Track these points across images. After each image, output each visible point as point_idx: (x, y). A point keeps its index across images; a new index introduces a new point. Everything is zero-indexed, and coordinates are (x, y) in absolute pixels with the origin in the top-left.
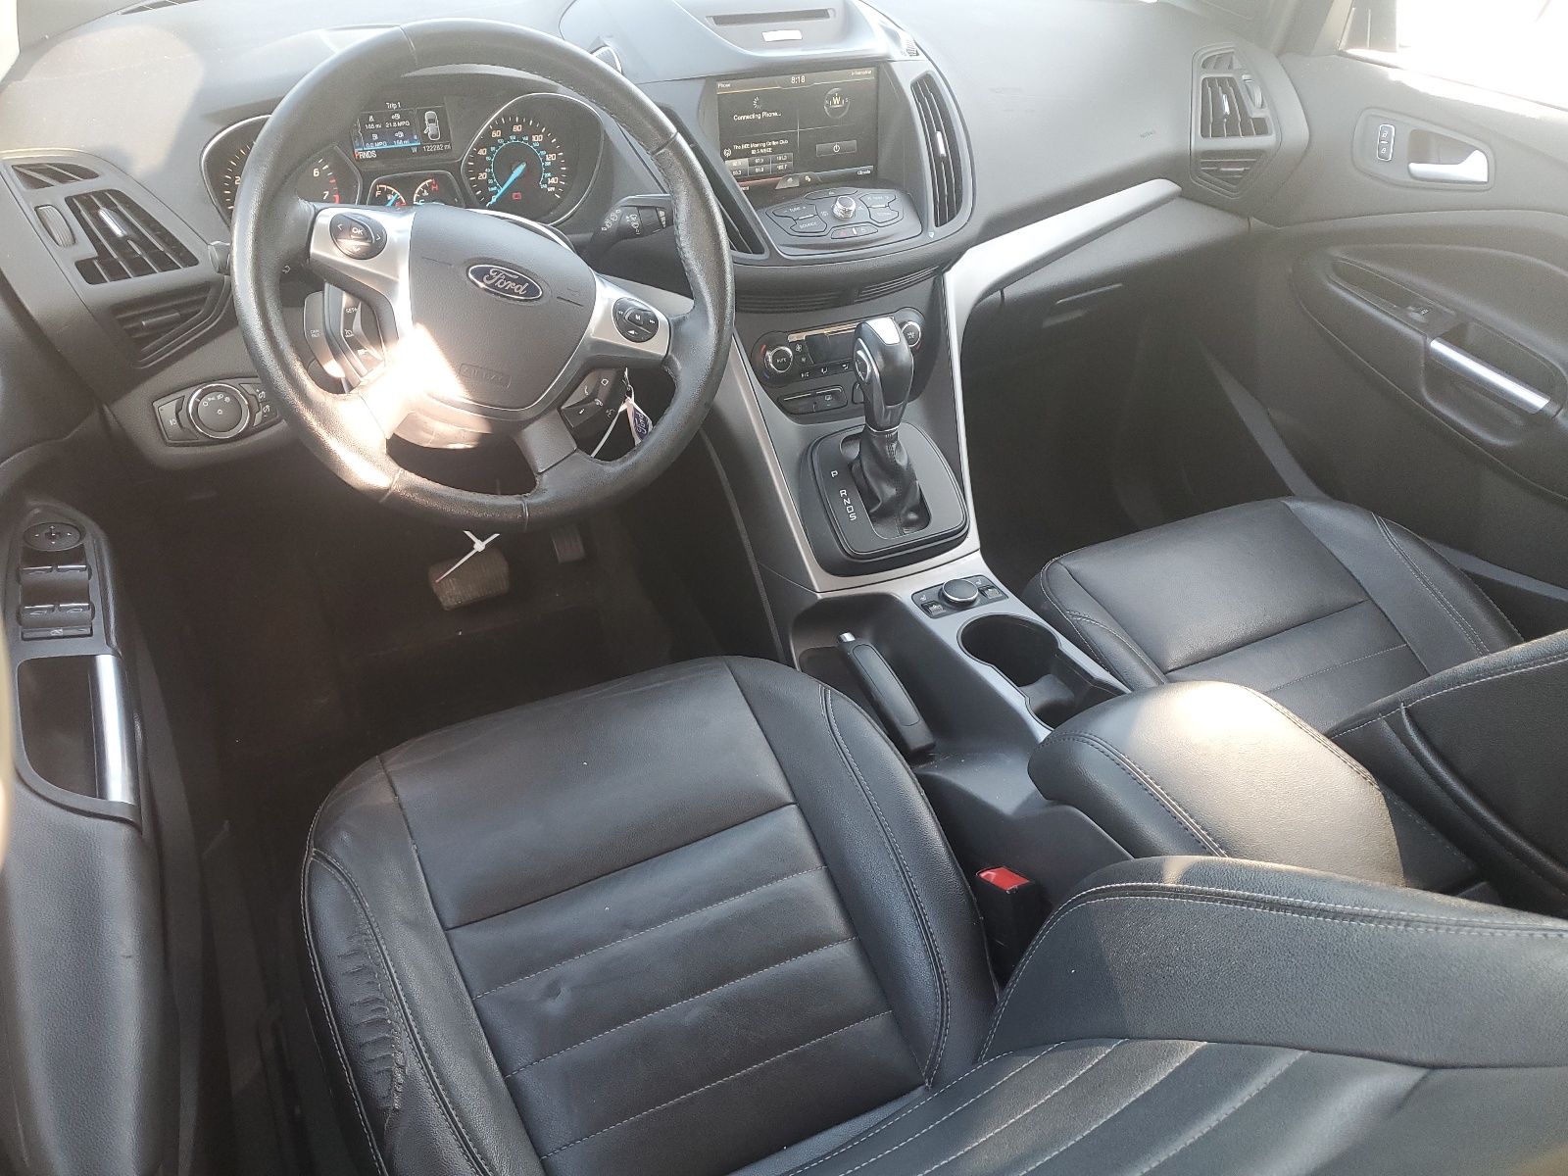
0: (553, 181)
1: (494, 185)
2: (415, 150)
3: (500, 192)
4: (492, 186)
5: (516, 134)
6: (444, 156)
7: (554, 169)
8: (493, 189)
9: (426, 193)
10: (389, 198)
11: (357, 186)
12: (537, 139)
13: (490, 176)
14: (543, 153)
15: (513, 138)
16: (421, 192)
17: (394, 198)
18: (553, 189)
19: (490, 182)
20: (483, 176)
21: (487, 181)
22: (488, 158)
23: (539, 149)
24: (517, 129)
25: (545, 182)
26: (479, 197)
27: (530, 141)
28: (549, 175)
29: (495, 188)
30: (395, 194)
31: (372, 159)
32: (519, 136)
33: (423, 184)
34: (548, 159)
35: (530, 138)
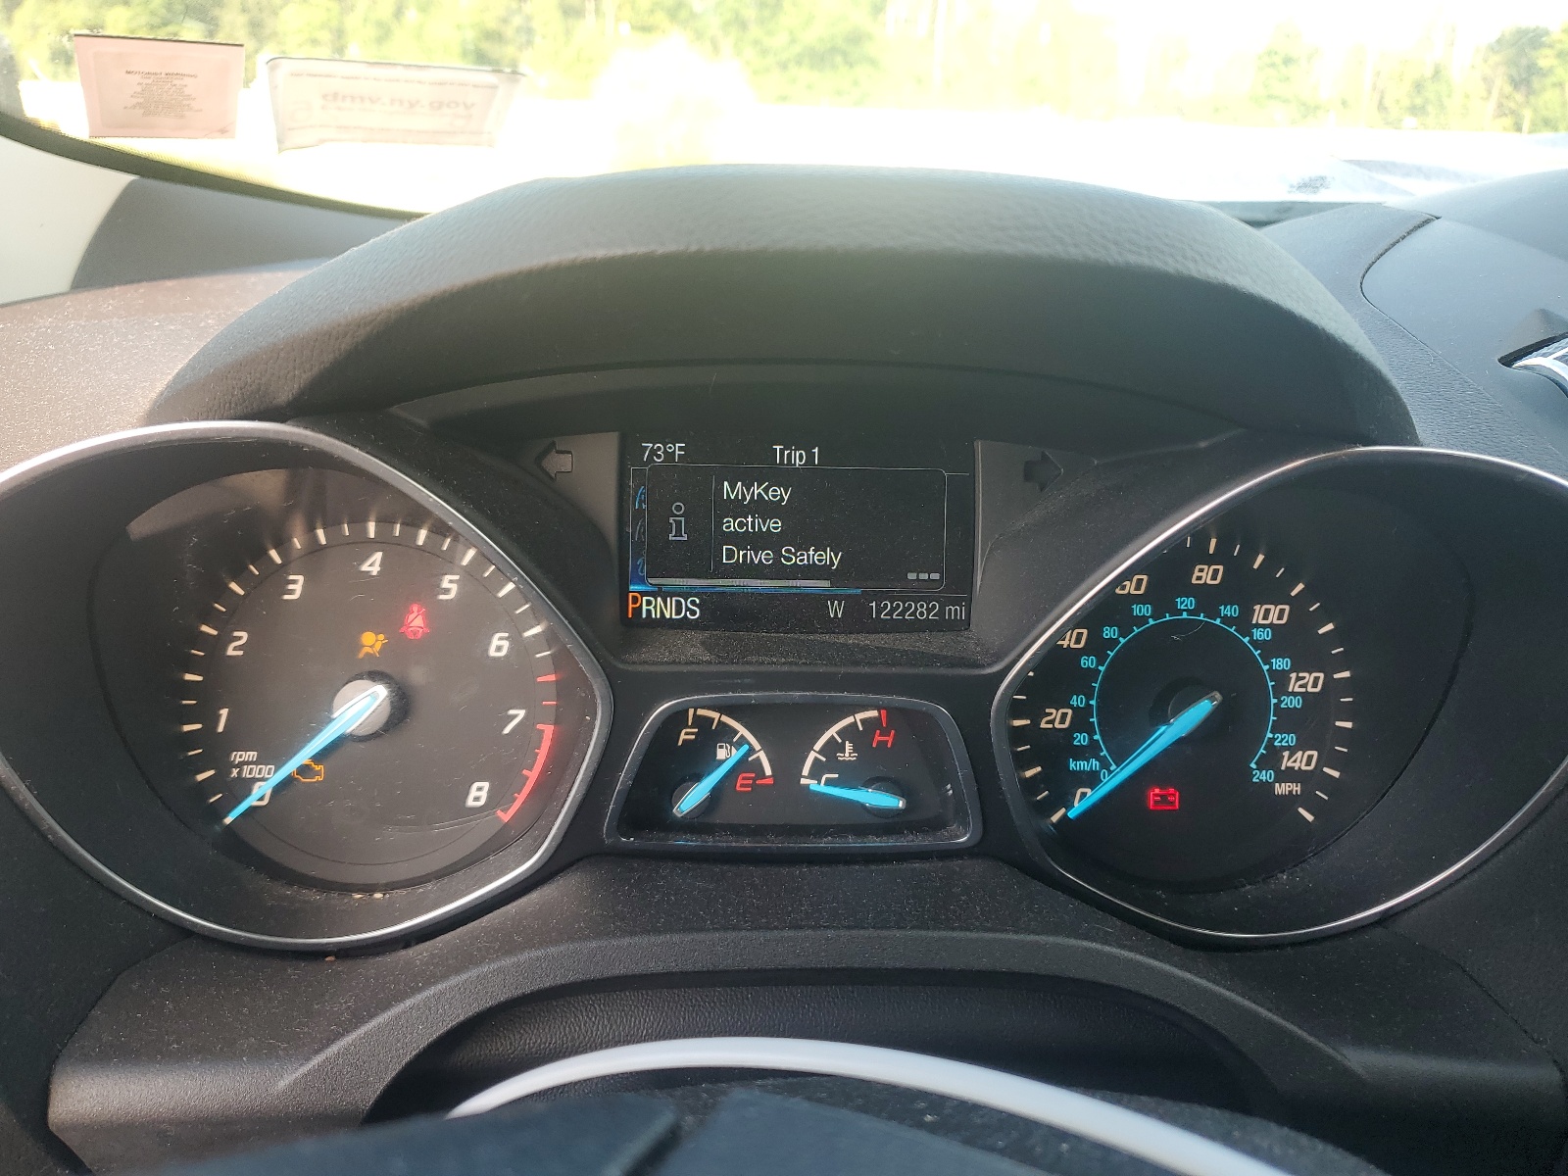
0: (1300, 761)
1: (1091, 750)
2: (836, 610)
3: (1109, 783)
4: (1081, 753)
5: (1203, 593)
6: (936, 643)
7: (1309, 723)
8: (1082, 765)
9: (848, 753)
10: (721, 754)
11: (594, 718)
12: (1269, 615)
13: (1081, 721)
14: (1280, 664)
15: (1186, 603)
16: (832, 747)
17: (737, 754)
18: (1296, 788)
19: (1081, 739)
20: (1056, 718)
21: (1068, 734)
22: (1088, 662)
23: (1269, 650)
24: (1205, 575)
25: (1272, 758)
26: (1031, 786)
27: (1245, 623)
28: (1290, 739)
29: (1095, 764)
30: (743, 740)
31: (683, 624)
32: (1209, 599)
33: (849, 720)
34: (1294, 686)
35: (1247, 613)
